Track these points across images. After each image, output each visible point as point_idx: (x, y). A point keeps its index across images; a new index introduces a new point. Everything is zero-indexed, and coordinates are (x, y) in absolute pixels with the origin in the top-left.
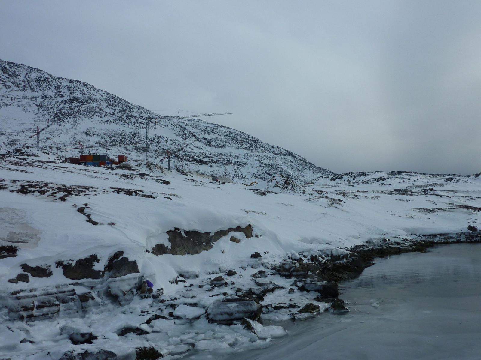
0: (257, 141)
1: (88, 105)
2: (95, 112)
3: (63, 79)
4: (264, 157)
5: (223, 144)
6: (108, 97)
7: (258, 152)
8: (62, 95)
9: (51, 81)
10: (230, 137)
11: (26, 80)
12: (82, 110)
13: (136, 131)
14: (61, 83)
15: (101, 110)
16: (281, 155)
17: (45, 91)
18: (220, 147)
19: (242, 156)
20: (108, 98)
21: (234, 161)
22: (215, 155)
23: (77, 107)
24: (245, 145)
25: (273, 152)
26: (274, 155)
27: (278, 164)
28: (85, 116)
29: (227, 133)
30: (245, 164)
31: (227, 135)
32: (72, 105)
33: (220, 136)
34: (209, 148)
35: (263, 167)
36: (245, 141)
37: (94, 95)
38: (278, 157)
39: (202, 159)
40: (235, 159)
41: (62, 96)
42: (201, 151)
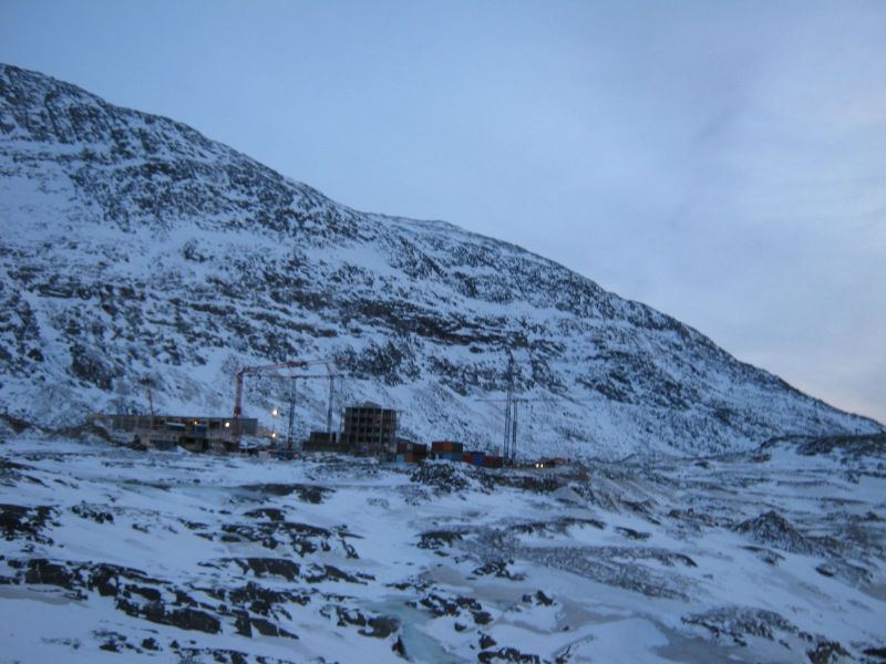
0: (590, 289)
1: (188, 181)
2: (203, 201)
3: (129, 112)
4: (609, 332)
5: (504, 292)
6: (234, 162)
7: (592, 316)
8: (128, 153)
9: (104, 117)
10: (523, 273)
11: (46, 112)
12: (175, 194)
13: (300, 253)
14: (126, 123)
15: (217, 194)
16: (650, 328)
17: (89, 141)
18: (499, 299)
19: (553, 327)
20: (235, 165)
21: (532, 337)
22: (487, 323)
23: (164, 186)
24: (562, 297)
25: (631, 320)
26: (633, 327)
27: (644, 353)
28: (181, 208)
29: (517, 263)
30: (561, 348)
31: (517, 269)
32: (151, 179)
33: (498, 270)
34: (471, 303)
35: (606, 359)
36: (561, 286)
37: (202, 155)
38: (642, 333)
39: (454, 329)
40: (535, 332)
41: (129, 156)
42: (453, 309)
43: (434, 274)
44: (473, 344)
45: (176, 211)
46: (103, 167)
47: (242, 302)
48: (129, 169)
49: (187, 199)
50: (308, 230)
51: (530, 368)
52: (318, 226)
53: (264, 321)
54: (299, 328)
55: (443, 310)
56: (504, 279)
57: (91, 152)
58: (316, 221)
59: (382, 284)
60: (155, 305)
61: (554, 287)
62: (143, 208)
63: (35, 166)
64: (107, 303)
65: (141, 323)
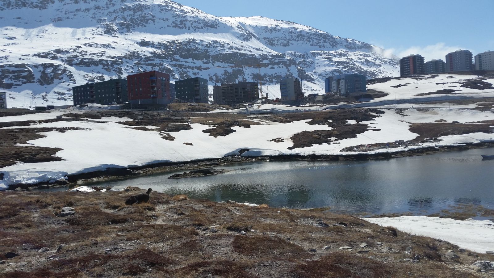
43: (253, 39)
44: (270, 66)
45: (136, 26)
46: (103, 11)
47: (167, 60)
48: (114, 11)
49: (141, 20)
50: (195, 27)
51: (297, 73)
52: (199, 25)
53: (177, 67)
54: (192, 68)
55: (256, 53)
56: (285, 37)
57: (97, 6)
58: (198, 23)
59: (229, 46)
60: (128, 66)
61: (309, 37)
62: (121, 26)
63: (75, 15)
64: (106, 67)
65: (122, 74)
